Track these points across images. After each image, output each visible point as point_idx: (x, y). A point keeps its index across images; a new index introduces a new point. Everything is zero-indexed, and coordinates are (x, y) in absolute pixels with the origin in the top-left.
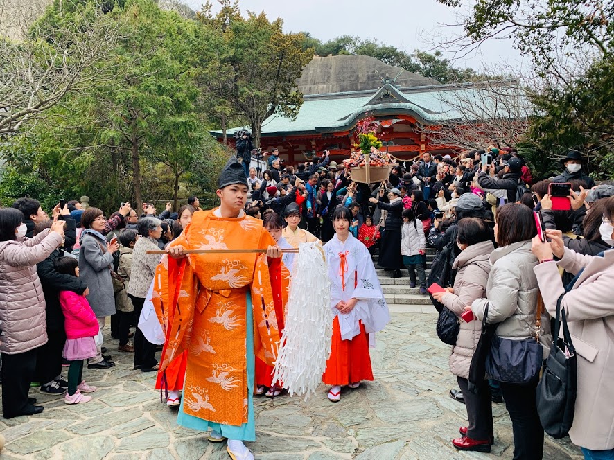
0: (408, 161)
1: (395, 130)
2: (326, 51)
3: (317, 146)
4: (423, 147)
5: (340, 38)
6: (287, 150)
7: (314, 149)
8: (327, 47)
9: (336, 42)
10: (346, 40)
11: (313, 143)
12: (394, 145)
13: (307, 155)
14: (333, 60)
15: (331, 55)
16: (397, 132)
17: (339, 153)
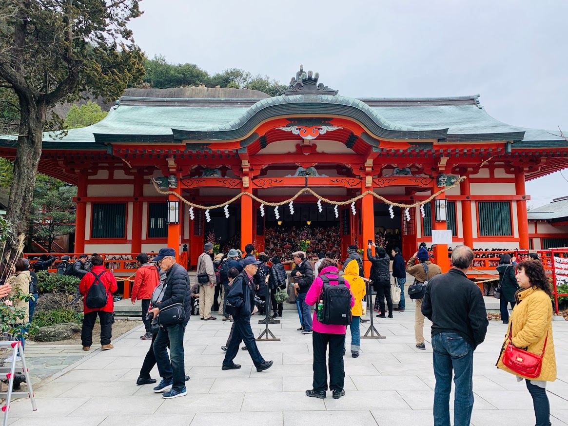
0: (344, 203)
1: (319, 149)
2: (214, 82)
3: (179, 170)
4: (369, 180)
5: (229, 72)
6: (132, 177)
7: (172, 174)
8: (215, 78)
9: (225, 75)
10: (237, 74)
11: (171, 162)
12: (317, 176)
13: (160, 185)
14: (221, 92)
15: (219, 86)
16: (323, 154)
17: (221, 184)
